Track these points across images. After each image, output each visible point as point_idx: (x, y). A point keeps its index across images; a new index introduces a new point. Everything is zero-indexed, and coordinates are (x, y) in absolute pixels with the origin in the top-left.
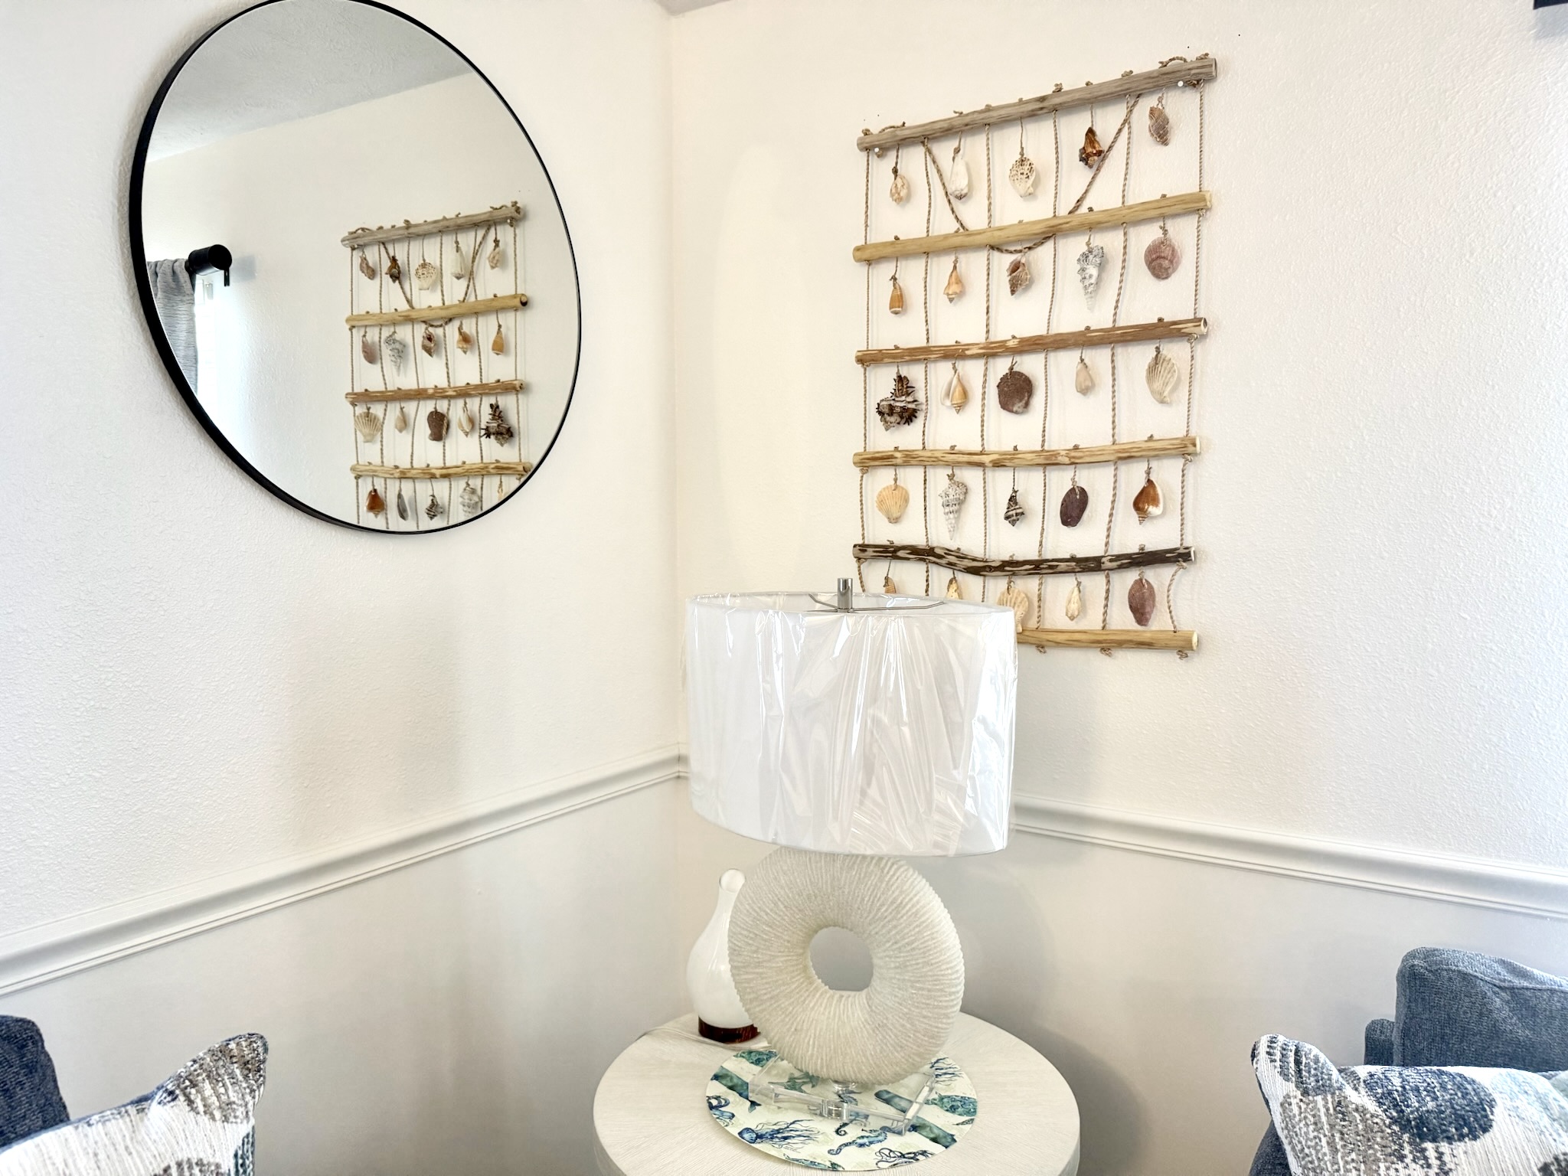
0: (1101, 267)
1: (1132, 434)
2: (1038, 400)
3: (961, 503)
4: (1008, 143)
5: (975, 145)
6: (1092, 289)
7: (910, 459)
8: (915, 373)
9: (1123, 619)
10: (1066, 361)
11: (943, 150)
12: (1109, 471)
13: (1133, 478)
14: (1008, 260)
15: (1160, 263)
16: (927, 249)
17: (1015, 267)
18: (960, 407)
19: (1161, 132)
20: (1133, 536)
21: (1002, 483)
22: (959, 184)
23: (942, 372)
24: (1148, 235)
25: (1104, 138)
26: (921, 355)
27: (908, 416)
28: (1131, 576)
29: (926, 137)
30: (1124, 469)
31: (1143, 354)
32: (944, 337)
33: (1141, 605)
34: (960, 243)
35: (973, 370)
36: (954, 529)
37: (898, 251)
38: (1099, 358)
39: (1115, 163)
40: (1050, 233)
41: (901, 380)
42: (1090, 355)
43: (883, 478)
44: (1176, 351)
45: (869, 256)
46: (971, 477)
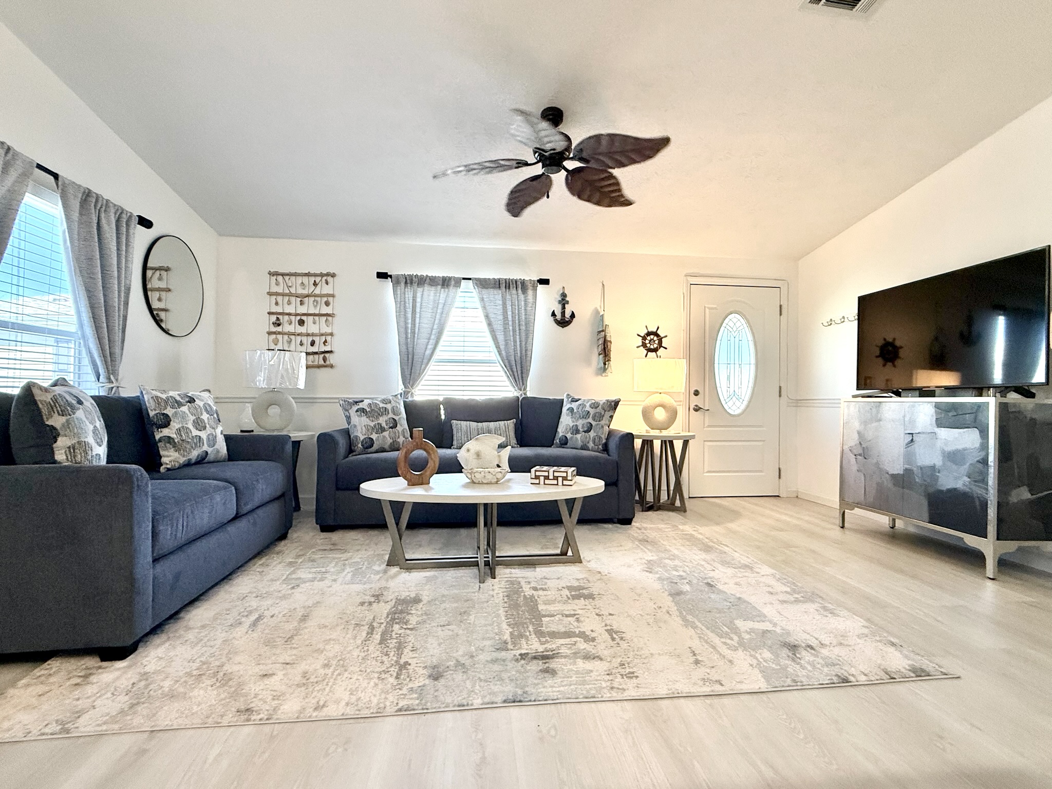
0: (317, 303)
1: (323, 331)
2: (306, 324)
3: (291, 342)
4: (300, 280)
5: (293, 278)
6: (315, 307)
7: (279, 333)
8: (280, 317)
9: (322, 362)
10: (311, 318)
11: (287, 278)
12: (318, 337)
13: (323, 339)
14: (300, 299)
15: (327, 304)
16: (283, 295)
17: (301, 301)
18: (290, 324)
19: (327, 283)
20: (323, 349)
21: (299, 339)
22: (290, 285)
23: (286, 317)
24: (325, 299)
25: (317, 282)
26: (283, 314)
27: (279, 325)
28: (323, 355)
29: (283, 275)
30: (321, 337)
31: (325, 318)
32: (287, 311)
33: (325, 359)
34: (290, 295)
35: (293, 318)
36: (289, 347)
37: (277, 294)
38: (317, 318)
39: (319, 286)
40: (308, 296)
41: (278, 318)
42: (315, 317)
43: (274, 336)
44: (330, 318)
45: (270, 294)
46: (293, 337)
